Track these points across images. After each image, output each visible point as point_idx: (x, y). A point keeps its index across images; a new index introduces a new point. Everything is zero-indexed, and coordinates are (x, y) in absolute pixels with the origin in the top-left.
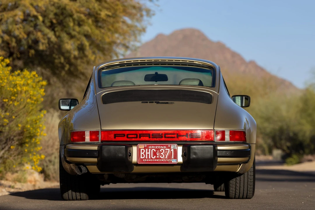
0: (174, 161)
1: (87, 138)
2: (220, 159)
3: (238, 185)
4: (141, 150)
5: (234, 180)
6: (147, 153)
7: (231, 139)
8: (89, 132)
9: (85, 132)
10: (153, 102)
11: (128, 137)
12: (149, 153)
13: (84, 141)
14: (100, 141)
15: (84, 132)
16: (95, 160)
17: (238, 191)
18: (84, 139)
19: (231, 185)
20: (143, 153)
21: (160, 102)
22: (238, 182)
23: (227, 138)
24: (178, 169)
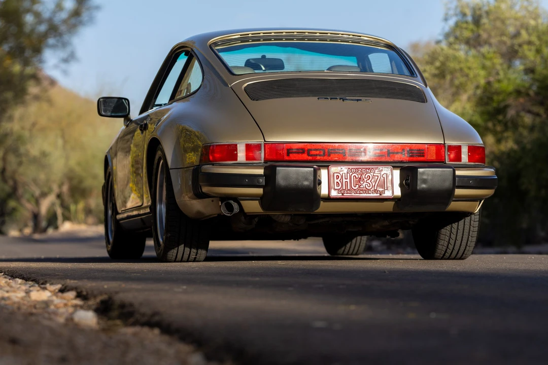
0: (388, 194)
1: (241, 156)
2: (458, 192)
3: (453, 237)
4: (335, 175)
5: (448, 227)
6: (344, 180)
7: (470, 159)
8: (245, 145)
9: (238, 145)
10: (337, 98)
11: (308, 155)
12: (348, 180)
13: (236, 159)
14: (263, 161)
15: (236, 145)
16: (260, 191)
17: (451, 247)
18: (235, 157)
19: (442, 237)
20: (338, 181)
21: (347, 98)
22: (454, 231)
23: (465, 158)
24: (389, 207)
